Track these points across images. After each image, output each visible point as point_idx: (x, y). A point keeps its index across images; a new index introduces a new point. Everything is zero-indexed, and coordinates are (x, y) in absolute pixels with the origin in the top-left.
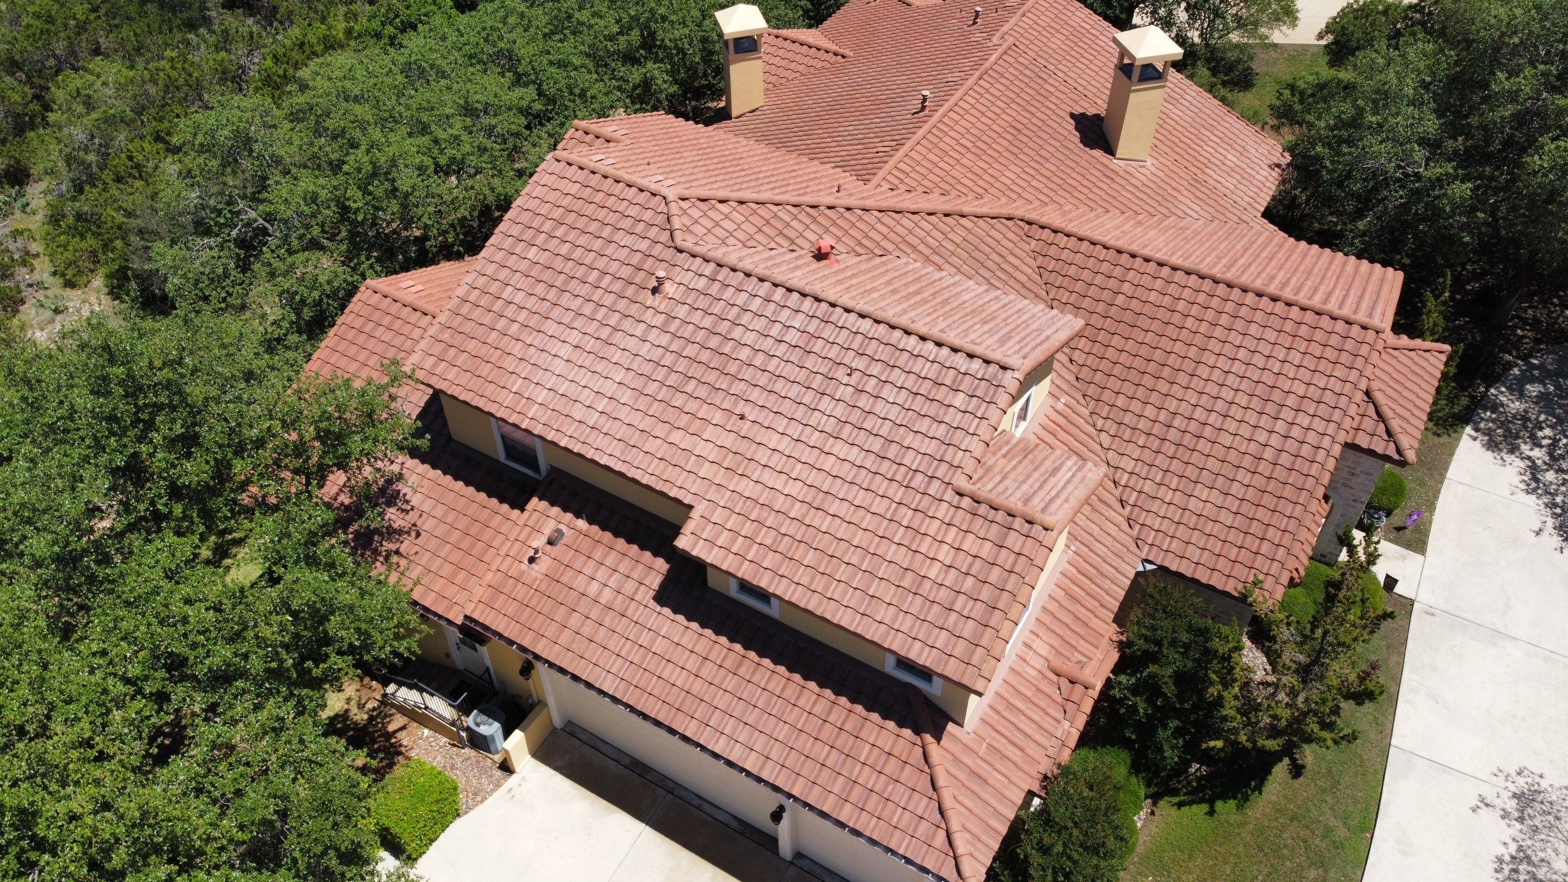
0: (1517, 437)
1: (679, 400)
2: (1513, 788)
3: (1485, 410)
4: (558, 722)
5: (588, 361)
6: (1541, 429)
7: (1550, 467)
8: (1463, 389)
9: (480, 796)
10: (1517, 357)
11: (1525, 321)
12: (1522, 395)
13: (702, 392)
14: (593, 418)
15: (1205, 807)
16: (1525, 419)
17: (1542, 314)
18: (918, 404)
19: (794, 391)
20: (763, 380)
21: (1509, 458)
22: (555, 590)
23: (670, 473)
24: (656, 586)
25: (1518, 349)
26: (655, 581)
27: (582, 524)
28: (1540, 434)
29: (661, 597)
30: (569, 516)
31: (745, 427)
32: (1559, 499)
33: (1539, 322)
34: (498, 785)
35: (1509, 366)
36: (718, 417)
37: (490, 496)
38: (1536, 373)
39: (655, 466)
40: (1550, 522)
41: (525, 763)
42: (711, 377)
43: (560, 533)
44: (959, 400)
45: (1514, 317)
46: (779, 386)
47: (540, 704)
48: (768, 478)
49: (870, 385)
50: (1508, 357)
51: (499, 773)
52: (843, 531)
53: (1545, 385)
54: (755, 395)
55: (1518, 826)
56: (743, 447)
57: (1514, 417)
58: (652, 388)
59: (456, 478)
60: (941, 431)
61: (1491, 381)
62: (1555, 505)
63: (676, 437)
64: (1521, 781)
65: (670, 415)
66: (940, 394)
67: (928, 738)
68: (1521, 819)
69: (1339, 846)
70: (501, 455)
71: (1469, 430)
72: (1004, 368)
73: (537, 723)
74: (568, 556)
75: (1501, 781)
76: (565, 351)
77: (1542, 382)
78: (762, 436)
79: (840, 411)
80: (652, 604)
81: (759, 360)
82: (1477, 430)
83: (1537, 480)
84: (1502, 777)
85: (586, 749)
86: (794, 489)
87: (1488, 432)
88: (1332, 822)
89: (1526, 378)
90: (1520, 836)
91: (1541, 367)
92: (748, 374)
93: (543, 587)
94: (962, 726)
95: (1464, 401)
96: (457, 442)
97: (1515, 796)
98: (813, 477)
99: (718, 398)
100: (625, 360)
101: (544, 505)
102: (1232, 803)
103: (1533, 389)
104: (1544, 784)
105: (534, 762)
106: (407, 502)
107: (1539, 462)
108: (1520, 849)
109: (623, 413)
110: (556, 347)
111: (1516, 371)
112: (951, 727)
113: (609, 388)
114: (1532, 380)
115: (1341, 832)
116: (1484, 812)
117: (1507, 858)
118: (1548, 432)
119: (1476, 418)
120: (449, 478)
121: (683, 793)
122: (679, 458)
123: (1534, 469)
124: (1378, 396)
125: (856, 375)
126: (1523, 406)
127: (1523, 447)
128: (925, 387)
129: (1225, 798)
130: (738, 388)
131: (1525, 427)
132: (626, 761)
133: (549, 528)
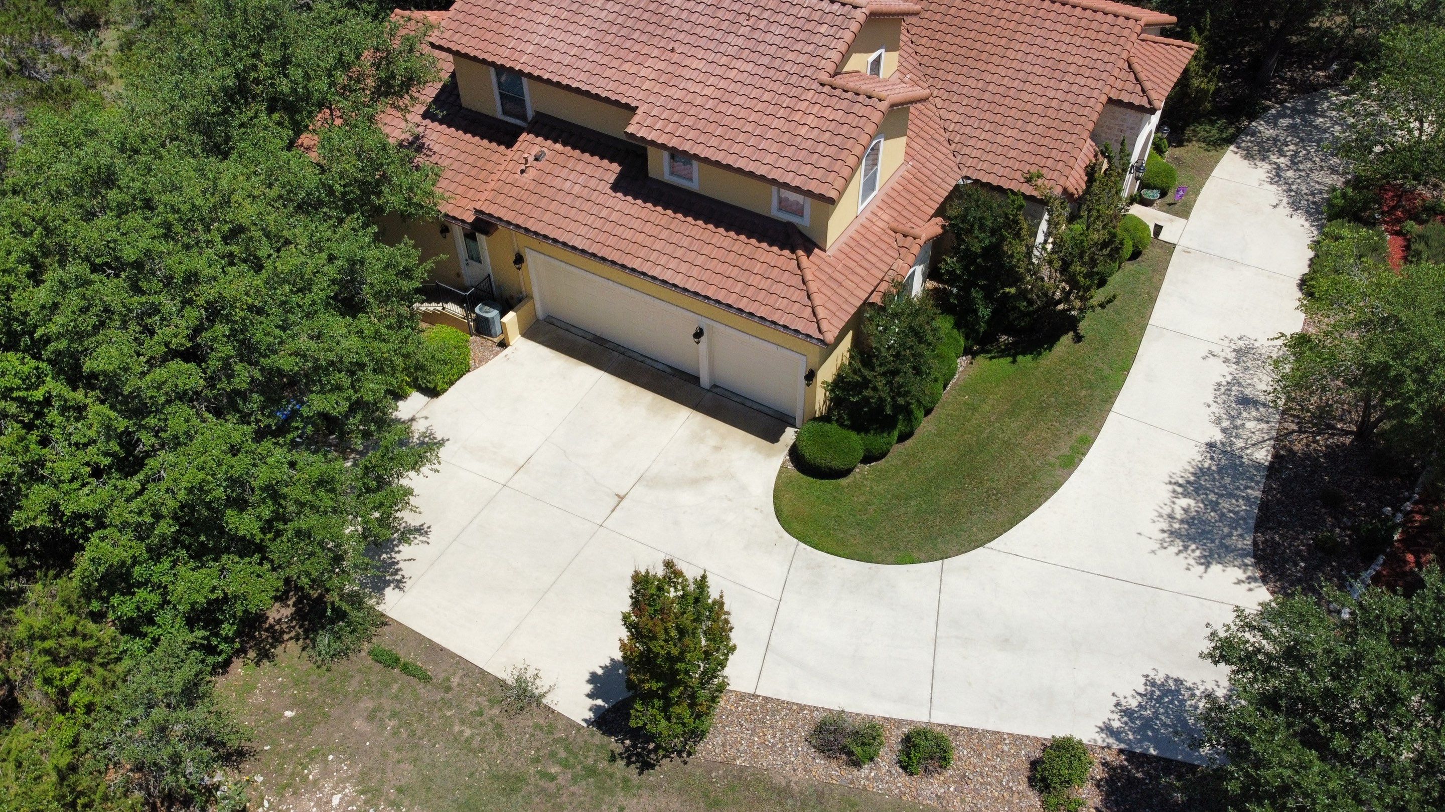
0: (1268, 151)
1: (628, 44)
2: (1234, 347)
3: (1247, 135)
4: (540, 315)
5: (562, 25)
6: (1287, 146)
7: (1290, 168)
8: (1231, 123)
9: (483, 360)
10: (1276, 102)
11: (1284, 79)
12: (1275, 125)
13: (644, 38)
14: (567, 60)
15: (1010, 359)
16: (1275, 140)
17: (1298, 75)
18: (795, 33)
19: (709, 32)
20: (687, 27)
21: (1259, 164)
22: (540, 189)
23: (622, 89)
24: (612, 181)
25: (1276, 97)
26: (612, 178)
27: (558, 146)
28: (1286, 149)
29: (616, 187)
30: (549, 142)
31: (675, 57)
32: (1294, 187)
33: (1295, 79)
34: (497, 354)
35: (1269, 108)
36: (656, 53)
37: (490, 141)
38: (1288, 112)
39: (611, 86)
40: (1285, 200)
41: (517, 341)
42: (651, 28)
43: (543, 153)
44: (823, 29)
45: (1274, 77)
46: (698, 30)
47: (529, 297)
48: (690, 86)
49: (762, 25)
50: (1268, 103)
51: (498, 349)
52: (743, 113)
53: (1294, 119)
54: (681, 36)
55: (1234, 366)
56: (672, 68)
57: (1268, 139)
58: (608, 38)
59: (466, 132)
60: (810, 48)
61: (1253, 117)
62: (1291, 190)
63: (626, 66)
64: (1241, 344)
65: (622, 53)
66: (810, 26)
67: (800, 252)
68: (1237, 363)
69: (1103, 379)
70: (498, 113)
71: (1232, 148)
72: (855, 7)
73: (525, 308)
74: (549, 168)
75: (1226, 343)
76: (546, 20)
77: (1291, 117)
78: (687, 62)
79: (740, 41)
80: (610, 192)
81: (684, 15)
82: (1238, 148)
83: (1279, 176)
84: (1227, 341)
85: (561, 331)
86: (708, 91)
87: (1247, 149)
88: (1101, 366)
89: (1279, 116)
90: (1235, 372)
91: (1293, 109)
92: (676, 24)
93: (531, 188)
94: (824, 251)
95: (1232, 130)
96: (467, 109)
97: (1235, 350)
98: (722, 84)
99: (655, 41)
100: (590, 22)
101: (531, 136)
102: (1029, 357)
103: (1284, 122)
104: (1257, 344)
105: (523, 339)
106: (430, 150)
107: (1282, 166)
108: (1234, 378)
109: (588, 55)
110: (541, 19)
111: (1273, 111)
112: (816, 250)
113: (578, 40)
114: (1285, 116)
115: (1107, 372)
116: (1212, 360)
117: (1224, 383)
118: (1292, 147)
119: (1239, 141)
120: (460, 132)
121: (631, 354)
122: (628, 79)
123: (1278, 168)
124: (1137, 67)
125: (753, 19)
126: (1276, 132)
127: (1272, 157)
128: (800, 23)
129: (1024, 353)
130: (669, 33)
131: (1275, 145)
132: (590, 337)
133: (535, 150)
